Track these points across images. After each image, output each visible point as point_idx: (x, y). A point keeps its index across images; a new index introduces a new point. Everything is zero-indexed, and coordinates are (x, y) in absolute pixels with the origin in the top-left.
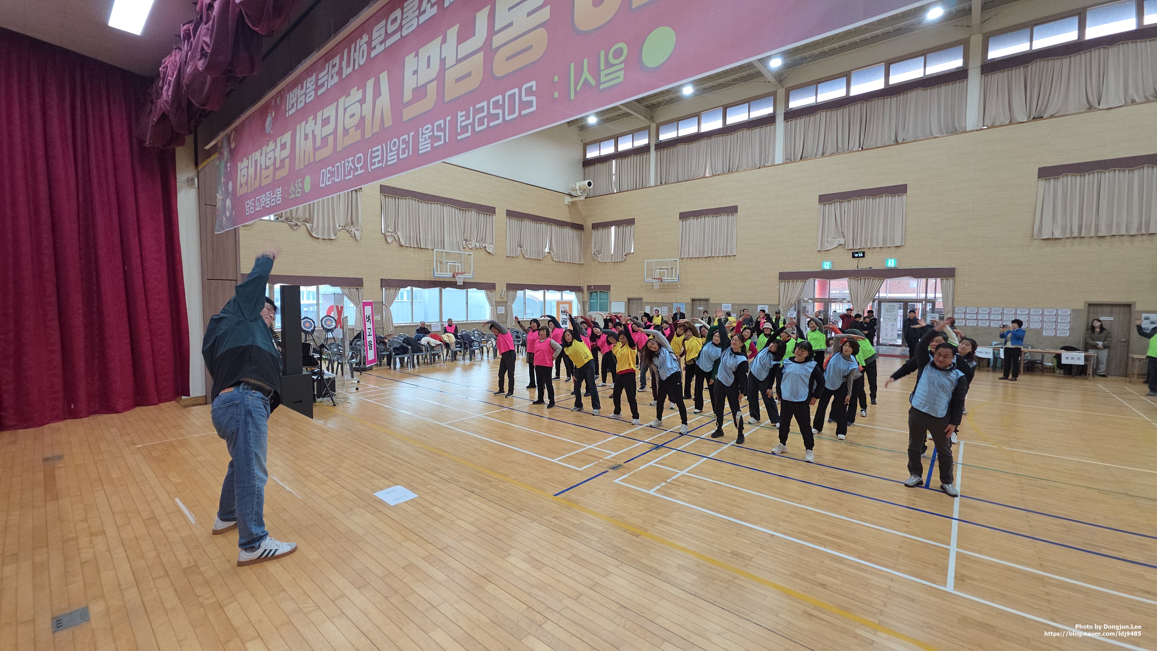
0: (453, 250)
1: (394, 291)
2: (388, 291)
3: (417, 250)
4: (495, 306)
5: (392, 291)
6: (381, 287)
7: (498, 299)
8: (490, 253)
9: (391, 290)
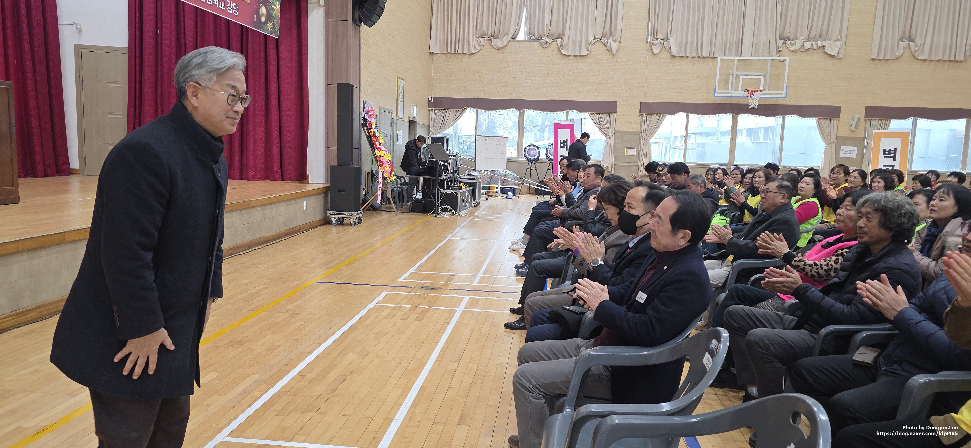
0: (758, 56)
1: (657, 117)
2: (649, 118)
3: (697, 59)
4: (834, 145)
5: (655, 118)
6: (640, 113)
7: (844, 132)
8: (833, 57)
9: (653, 117)
